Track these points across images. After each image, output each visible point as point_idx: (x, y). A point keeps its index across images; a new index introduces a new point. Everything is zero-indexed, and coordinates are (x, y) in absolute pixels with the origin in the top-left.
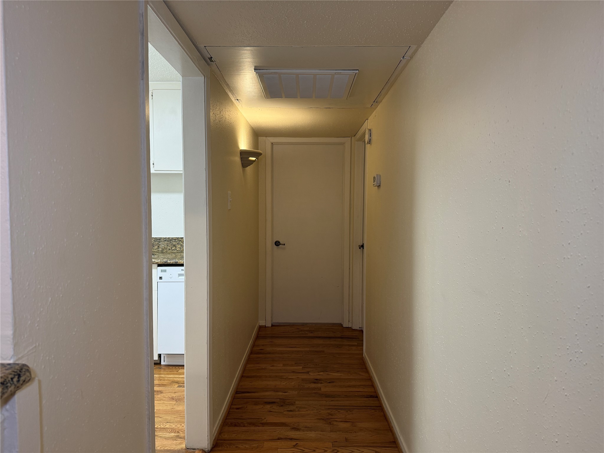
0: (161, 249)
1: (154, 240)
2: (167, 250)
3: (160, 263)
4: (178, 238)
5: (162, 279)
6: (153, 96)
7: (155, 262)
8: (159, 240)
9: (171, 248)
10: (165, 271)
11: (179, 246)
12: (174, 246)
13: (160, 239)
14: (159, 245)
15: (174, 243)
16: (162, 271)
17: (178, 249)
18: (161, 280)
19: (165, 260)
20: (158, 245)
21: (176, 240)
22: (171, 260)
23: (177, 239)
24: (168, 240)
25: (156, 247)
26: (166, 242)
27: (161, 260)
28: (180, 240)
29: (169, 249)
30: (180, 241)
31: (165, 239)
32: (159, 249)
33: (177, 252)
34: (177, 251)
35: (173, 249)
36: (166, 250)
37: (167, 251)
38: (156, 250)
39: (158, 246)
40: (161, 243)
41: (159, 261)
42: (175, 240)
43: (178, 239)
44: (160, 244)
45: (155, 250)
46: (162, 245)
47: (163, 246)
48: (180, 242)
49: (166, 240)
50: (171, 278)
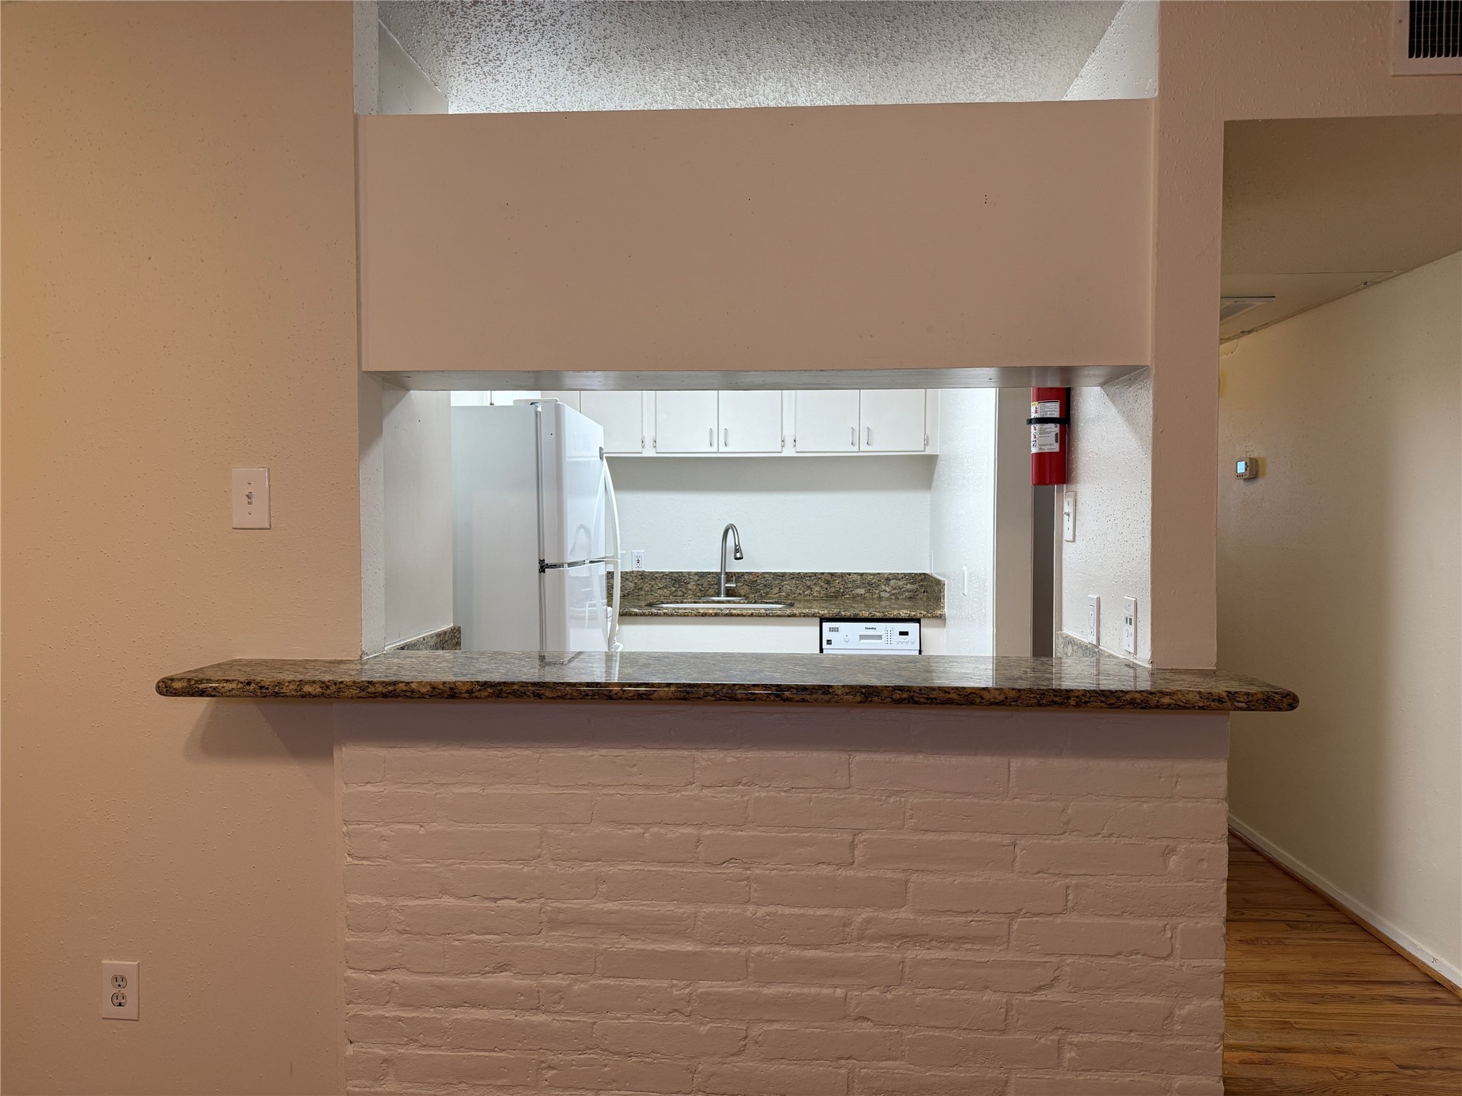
0: (784, 594)
1: (773, 578)
2: (795, 595)
3: (827, 616)
4: (815, 574)
8: (782, 577)
9: (804, 592)
10: (836, 630)
11: (818, 589)
12: (809, 587)
13: (783, 575)
15: (808, 583)
16: (832, 630)
17: (815, 594)
18: (829, 646)
19: (834, 611)
20: (780, 586)
21: (812, 578)
23: (813, 575)
24: (797, 577)
25: (776, 590)
26: (794, 581)
27: (827, 611)
28: (820, 577)
29: (800, 594)
31: (794, 576)
32: (780, 594)
33: (814, 600)
34: (814, 596)
35: (806, 593)
36: (793, 596)
39: (780, 588)
40: (785, 582)
42: (810, 577)
44: (782, 584)
45: (775, 595)
46: (787, 586)
47: (789, 588)
48: (819, 582)
49: (794, 578)
50: (847, 642)
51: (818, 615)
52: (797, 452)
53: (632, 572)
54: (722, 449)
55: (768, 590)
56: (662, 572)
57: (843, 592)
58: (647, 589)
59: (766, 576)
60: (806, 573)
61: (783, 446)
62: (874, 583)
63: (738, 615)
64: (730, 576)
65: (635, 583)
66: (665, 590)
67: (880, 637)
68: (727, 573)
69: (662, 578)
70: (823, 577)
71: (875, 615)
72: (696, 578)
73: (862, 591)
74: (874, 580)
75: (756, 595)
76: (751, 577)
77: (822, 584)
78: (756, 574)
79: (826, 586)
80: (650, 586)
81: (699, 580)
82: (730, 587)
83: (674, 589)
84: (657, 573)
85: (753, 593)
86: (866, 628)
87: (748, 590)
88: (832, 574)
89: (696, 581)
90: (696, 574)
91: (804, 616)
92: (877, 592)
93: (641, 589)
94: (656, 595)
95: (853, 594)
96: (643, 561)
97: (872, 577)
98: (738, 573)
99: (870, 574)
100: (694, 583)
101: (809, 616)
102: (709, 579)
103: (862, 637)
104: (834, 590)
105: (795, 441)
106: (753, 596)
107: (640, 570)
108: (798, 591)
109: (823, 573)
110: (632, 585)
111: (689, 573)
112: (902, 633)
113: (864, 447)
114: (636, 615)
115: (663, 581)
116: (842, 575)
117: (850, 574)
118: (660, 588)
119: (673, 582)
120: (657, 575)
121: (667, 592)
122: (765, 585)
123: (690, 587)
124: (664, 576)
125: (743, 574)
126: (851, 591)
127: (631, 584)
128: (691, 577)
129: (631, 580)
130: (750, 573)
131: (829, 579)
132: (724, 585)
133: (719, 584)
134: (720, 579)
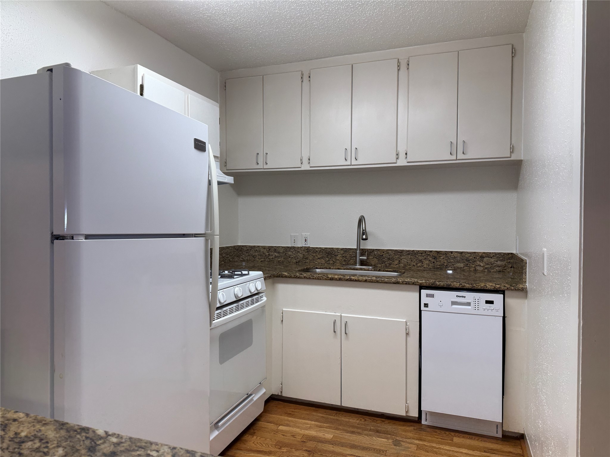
0: (402, 265)
1: (395, 253)
2: (411, 266)
4: (425, 252)
5: (427, 307)
6: (410, 65)
8: (401, 253)
9: (417, 264)
10: (432, 296)
11: (427, 262)
13: (402, 251)
14: (400, 260)
15: (420, 258)
16: (428, 296)
17: (425, 266)
18: (426, 309)
19: (432, 281)
20: (399, 260)
21: (423, 254)
22: (440, 281)
23: (424, 252)
24: (412, 254)
25: (396, 262)
26: (409, 256)
27: (426, 281)
28: (429, 254)
29: (414, 265)
30: (429, 255)
31: (409, 253)
32: (400, 265)
34: (424, 268)
35: (418, 265)
36: (409, 267)
37: (410, 267)
38: (397, 266)
39: (399, 261)
40: (403, 257)
41: (423, 282)
42: (421, 254)
43: (426, 253)
44: (401, 258)
45: (395, 266)
46: (405, 260)
47: (406, 261)
48: (429, 257)
49: (409, 254)
50: (441, 306)
51: (417, 283)
52: (408, 162)
53: (302, 247)
54: (354, 162)
55: (391, 262)
56: (320, 248)
57: (447, 265)
58: (311, 259)
59: (390, 252)
60: (419, 251)
61: (397, 158)
62: (471, 260)
63: (356, 281)
64: (363, 252)
65: (304, 255)
66: (322, 260)
67: (469, 304)
68: (360, 249)
69: (320, 251)
70: (431, 254)
71: (465, 286)
72: (342, 252)
73: (462, 265)
74: (471, 258)
75: (382, 265)
76: (379, 253)
77: (431, 259)
78: (383, 251)
79: (433, 260)
80: (312, 257)
81: (344, 254)
82: (363, 259)
83: (328, 259)
84: (317, 248)
85: (380, 264)
86: (457, 296)
87: (377, 261)
88: (438, 252)
89: (342, 254)
90: (342, 249)
91: (406, 284)
92: (473, 266)
93: (307, 258)
94: (317, 262)
95: (454, 267)
96: (308, 241)
97: (469, 255)
98: (370, 249)
99: (468, 253)
100: (341, 256)
102: (350, 253)
103: (453, 303)
104: (440, 264)
105: (406, 154)
106: (380, 265)
107: (307, 246)
108: (413, 263)
109: (431, 251)
110: (301, 256)
111: (337, 249)
112: (488, 302)
113: (460, 156)
114: (286, 277)
115: (321, 253)
116: (446, 253)
117: (452, 252)
118: (319, 258)
119: (327, 254)
120: (317, 250)
121: (323, 261)
122: (389, 259)
123: (338, 259)
124: (322, 250)
125: (373, 250)
126: (453, 265)
127: (300, 255)
128: (339, 251)
129: (301, 252)
130: (379, 250)
131: (436, 255)
132: (359, 258)
133: (356, 257)
134: (356, 253)
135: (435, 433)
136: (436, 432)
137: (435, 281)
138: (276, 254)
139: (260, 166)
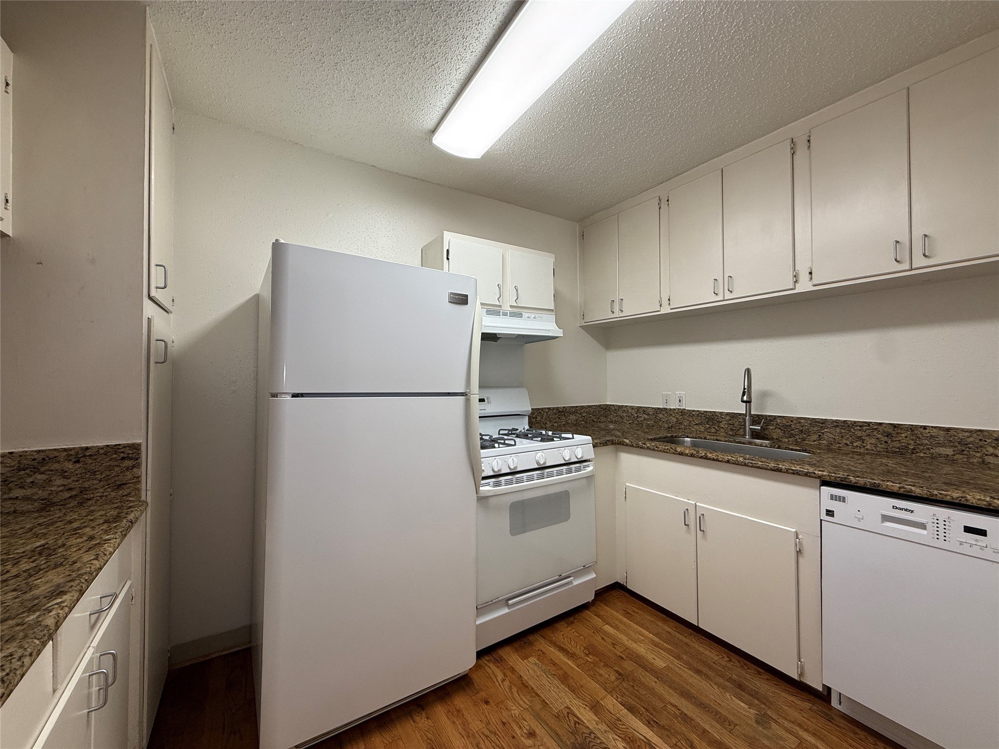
0: (825, 442)
1: (811, 424)
2: (840, 445)
3: (828, 479)
4: (869, 424)
5: (833, 516)
6: (812, 141)
7: (814, 473)
8: (822, 424)
9: (852, 443)
11: (873, 441)
12: (859, 438)
13: (824, 422)
14: (821, 434)
15: (859, 434)
16: (833, 497)
17: (868, 447)
18: (829, 519)
19: (841, 474)
20: (819, 434)
21: (865, 428)
22: (858, 477)
23: (865, 424)
24: (842, 426)
25: (815, 437)
26: (838, 430)
27: (830, 472)
28: (875, 427)
29: (846, 444)
30: (876, 429)
31: (836, 424)
32: (820, 442)
33: (868, 454)
34: (867, 449)
35: (855, 444)
36: (837, 445)
37: (840, 447)
38: (815, 443)
39: (820, 436)
40: (826, 430)
41: (825, 473)
42: (860, 426)
43: (869, 426)
44: (823, 431)
45: (812, 443)
46: (829, 435)
47: (833, 436)
48: (875, 433)
49: (838, 426)
50: (859, 520)
51: (813, 475)
52: (814, 285)
53: (675, 409)
54: (728, 296)
55: (805, 436)
56: (698, 411)
57: (914, 449)
58: (686, 424)
59: (802, 421)
60: (855, 422)
61: (796, 282)
62: (971, 443)
64: (756, 419)
65: (677, 418)
66: (701, 426)
67: (923, 526)
68: (751, 415)
69: (698, 415)
70: (881, 428)
71: (911, 491)
72: (728, 418)
73: (949, 451)
74: (971, 439)
75: (790, 439)
76: (784, 421)
77: (880, 436)
78: (791, 419)
79: (886, 439)
80: (688, 422)
81: (730, 420)
82: (755, 429)
83: (708, 426)
84: (694, 411)
85: (787, 438)
86: (895, 508)
87: (781, 434)
88: (895, 426)
89: (727, 421)
90: (728, 414)
91: (794, 473)
92: (978, 455)
93: (681, 423)
94: (693, 429)
95: (932, 454)
96: (684, 401)
97: (967, 434)
98: (769, 416)
99: (963, 430)
100: (726, 422)
101: (800, 475)
102: (740, 420)
103: (885, 518)
104: (899, 445)
105: (811, 273)
106: (787, 440)
107: (682, 408)
108: (845, 441)
109: (880, 424)
110: (675, 420)
111: (721, 413)
112: (968, 530)
113: (919, 261)
114: (627, 445)
115: (699, 418)
116: (912, 428)
117: (925, 428)
118: (696, 424)
119: (707, 420)
120: (694, 413)
121: (702, 428)
122: (801, 431)
123: (722, 426)
124: (700, 414)
125: (775, 417)
126: (928, 449)
127: (673, 418)
128: (723, 416)
129: (674, 415)
130: (783, 417)
131: (890, 430)
132: (748, 427)
133: (745, 425)
134: (745, 420)
135: (852, 735)
136: (855, 733)
137: (848, 476)
138: (646, 416)
139: (617, 314)
